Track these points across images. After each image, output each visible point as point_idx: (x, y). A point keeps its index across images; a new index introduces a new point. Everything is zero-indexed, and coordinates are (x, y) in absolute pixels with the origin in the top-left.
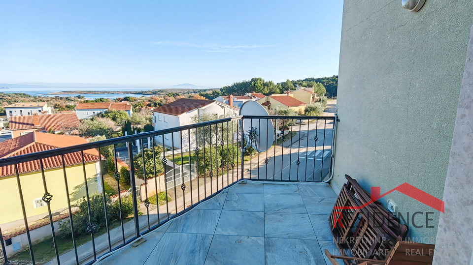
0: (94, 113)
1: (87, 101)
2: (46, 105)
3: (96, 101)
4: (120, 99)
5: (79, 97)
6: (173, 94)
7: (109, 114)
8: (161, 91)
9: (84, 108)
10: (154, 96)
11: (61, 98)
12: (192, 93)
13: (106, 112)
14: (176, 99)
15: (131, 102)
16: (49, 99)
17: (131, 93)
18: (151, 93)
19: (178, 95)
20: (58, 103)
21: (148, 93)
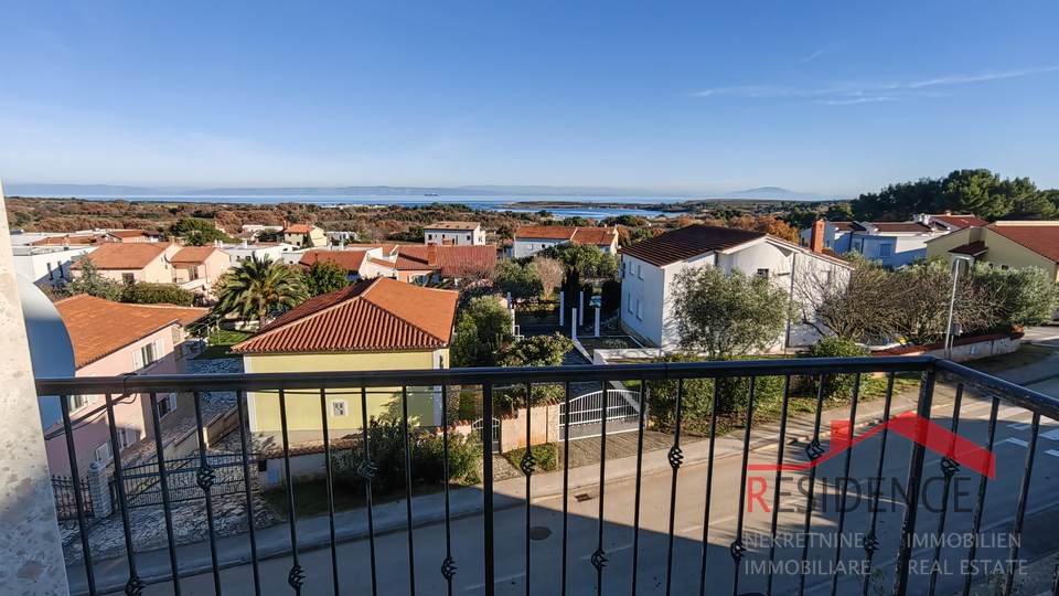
0: (543, 246)
1: (550, 222)
2: (479, 227)
3: (566, 223)
4: (610, 219)
5: (543, 214)
6: (727, 212)
7: (566, 252)
8: (704, 204)
9: (528, 235)
10: (685, 214)
11: (514, 215)
12: (778, 210)
13: (561, 247)
14: (730, 224)
15: (630, 228)
16: (496, 217)
17: (639, 207)
18: (681, 208)
19: (738, 215)
20: (507, 224)
21: (674, 208)
